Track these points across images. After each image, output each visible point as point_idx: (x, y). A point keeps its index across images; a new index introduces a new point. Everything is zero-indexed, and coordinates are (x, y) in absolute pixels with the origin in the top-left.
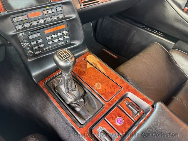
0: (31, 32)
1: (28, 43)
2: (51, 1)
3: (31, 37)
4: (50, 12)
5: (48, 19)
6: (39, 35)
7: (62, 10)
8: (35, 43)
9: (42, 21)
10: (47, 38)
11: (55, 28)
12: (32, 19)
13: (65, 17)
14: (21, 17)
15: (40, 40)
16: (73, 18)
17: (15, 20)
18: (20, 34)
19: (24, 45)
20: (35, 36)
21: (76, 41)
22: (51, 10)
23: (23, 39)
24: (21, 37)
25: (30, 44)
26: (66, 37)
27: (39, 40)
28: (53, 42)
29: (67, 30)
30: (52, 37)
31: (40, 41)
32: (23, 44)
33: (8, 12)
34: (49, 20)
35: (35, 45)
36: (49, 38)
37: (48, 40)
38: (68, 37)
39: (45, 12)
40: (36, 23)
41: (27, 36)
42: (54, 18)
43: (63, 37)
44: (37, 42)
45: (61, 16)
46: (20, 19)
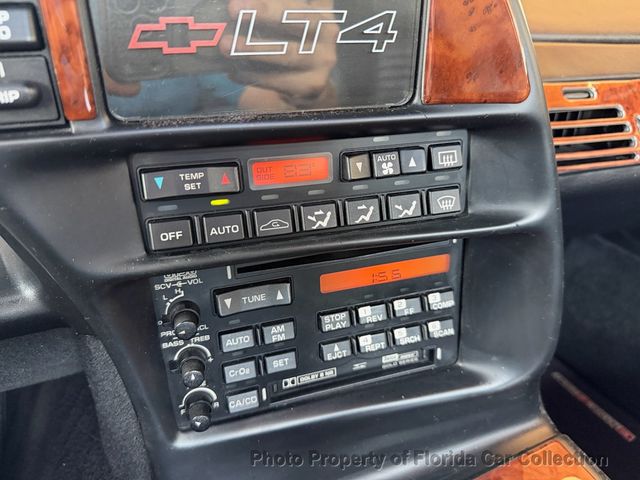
0: (240, 271)
1: (201, 339)
2: (416, 101)
3: (228, 302)
4: (388, 168)
5: (365, 212)
6: (280, 297)
7: (464, 170)
8: (244, 340)
9: (321, 218)
10: (326, 319)
11: (388, 268)
12: (264, 198)
13: (470, 211)
14: (199, 175)
15: (281, 328)
16: (521, 223)
18: (168, 279)
19: (176, 344)
20: (257, 299)
21: (494, 358)
22: (394, 155)
23: (175, 311)
24: (170, 293)
25: (216, 345)
26: (435, 328)
27: (274, 329)
28: (356, 348)
29: (455, 286)
31: (278, 333)
32: (169, 339)
34: (367, 218)
35: (244, 356)
36: (335, 322)
37: (330, 331)
38: (451, 332)
39: (359, 165)
40: (281, 224)
41: (207, 295)
42: (400, 208)
43: (418, 328)
44: (259, 338)
45: (446, 203)
46: (190, 182)
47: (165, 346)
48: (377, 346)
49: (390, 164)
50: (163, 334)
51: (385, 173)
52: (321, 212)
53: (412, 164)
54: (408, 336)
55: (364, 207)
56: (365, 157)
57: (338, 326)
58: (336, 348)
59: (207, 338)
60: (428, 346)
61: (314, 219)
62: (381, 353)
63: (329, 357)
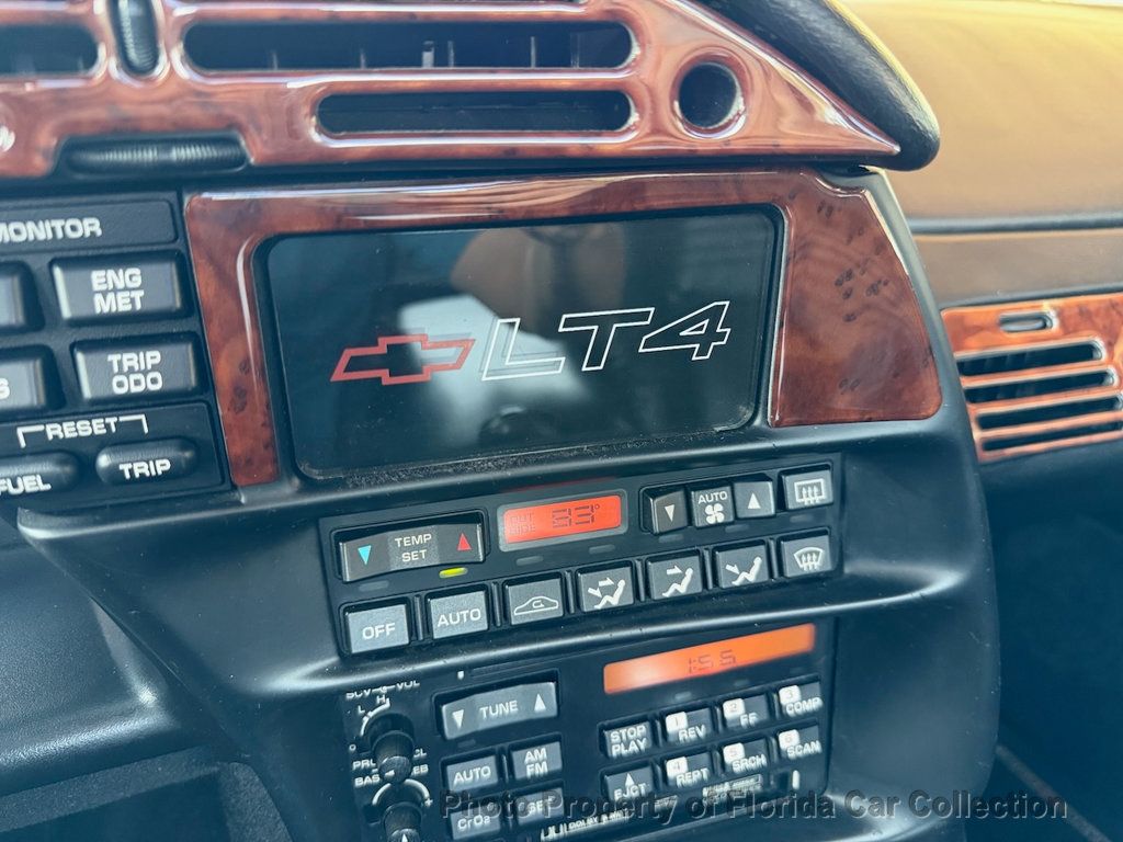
2: (759, 422)
3: (458, 717)
5: (679, 579)
6: (540, 705)
7: (836, 508)
8: (481, 773)
9: (610, 591)
10: (613, 736)
12: (521, 561)
13: (847, 570)
14: (424, 537)
15: (542, 752)
17: (356, 557)
20: (501, 708)
24: (368, 702)
25: (438, 781)
27: (528, 755)
28: (661, 783)
29: (824, 674)
30: (658, 734)
31: (537, 761)
32: (366, 772)
33: (309, 486)
34: (682, 588)
36: (627, 740)
37: (620, 757)
38: (816, 747)
39: (670, 510)
40: (547, 604)
41: (426, 704)
42: (735, 569)
43: (762, 741)
44: (505, 769)
45: (809, 558)
46: (410, 549)
47: (359, 782)
48: (696, 776)
49: (719, 507)
50: (356, 765)
51: (711, 521)
52: (609, 582)
53: (754, 504)
54: (747, 756)
55: (677, 570)
56: (679, 495)
57: (633, 748)
58: (629, 781)
59: (424, 769)
60: (779, 768)
61: (597, 593)
62: (702, 784)
63: (617, 795)
